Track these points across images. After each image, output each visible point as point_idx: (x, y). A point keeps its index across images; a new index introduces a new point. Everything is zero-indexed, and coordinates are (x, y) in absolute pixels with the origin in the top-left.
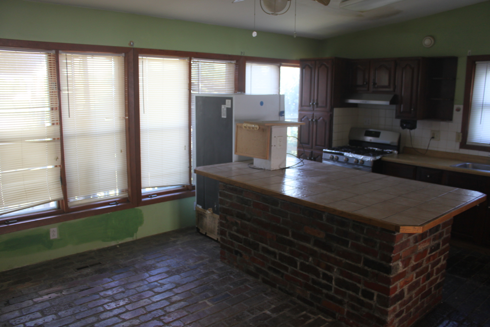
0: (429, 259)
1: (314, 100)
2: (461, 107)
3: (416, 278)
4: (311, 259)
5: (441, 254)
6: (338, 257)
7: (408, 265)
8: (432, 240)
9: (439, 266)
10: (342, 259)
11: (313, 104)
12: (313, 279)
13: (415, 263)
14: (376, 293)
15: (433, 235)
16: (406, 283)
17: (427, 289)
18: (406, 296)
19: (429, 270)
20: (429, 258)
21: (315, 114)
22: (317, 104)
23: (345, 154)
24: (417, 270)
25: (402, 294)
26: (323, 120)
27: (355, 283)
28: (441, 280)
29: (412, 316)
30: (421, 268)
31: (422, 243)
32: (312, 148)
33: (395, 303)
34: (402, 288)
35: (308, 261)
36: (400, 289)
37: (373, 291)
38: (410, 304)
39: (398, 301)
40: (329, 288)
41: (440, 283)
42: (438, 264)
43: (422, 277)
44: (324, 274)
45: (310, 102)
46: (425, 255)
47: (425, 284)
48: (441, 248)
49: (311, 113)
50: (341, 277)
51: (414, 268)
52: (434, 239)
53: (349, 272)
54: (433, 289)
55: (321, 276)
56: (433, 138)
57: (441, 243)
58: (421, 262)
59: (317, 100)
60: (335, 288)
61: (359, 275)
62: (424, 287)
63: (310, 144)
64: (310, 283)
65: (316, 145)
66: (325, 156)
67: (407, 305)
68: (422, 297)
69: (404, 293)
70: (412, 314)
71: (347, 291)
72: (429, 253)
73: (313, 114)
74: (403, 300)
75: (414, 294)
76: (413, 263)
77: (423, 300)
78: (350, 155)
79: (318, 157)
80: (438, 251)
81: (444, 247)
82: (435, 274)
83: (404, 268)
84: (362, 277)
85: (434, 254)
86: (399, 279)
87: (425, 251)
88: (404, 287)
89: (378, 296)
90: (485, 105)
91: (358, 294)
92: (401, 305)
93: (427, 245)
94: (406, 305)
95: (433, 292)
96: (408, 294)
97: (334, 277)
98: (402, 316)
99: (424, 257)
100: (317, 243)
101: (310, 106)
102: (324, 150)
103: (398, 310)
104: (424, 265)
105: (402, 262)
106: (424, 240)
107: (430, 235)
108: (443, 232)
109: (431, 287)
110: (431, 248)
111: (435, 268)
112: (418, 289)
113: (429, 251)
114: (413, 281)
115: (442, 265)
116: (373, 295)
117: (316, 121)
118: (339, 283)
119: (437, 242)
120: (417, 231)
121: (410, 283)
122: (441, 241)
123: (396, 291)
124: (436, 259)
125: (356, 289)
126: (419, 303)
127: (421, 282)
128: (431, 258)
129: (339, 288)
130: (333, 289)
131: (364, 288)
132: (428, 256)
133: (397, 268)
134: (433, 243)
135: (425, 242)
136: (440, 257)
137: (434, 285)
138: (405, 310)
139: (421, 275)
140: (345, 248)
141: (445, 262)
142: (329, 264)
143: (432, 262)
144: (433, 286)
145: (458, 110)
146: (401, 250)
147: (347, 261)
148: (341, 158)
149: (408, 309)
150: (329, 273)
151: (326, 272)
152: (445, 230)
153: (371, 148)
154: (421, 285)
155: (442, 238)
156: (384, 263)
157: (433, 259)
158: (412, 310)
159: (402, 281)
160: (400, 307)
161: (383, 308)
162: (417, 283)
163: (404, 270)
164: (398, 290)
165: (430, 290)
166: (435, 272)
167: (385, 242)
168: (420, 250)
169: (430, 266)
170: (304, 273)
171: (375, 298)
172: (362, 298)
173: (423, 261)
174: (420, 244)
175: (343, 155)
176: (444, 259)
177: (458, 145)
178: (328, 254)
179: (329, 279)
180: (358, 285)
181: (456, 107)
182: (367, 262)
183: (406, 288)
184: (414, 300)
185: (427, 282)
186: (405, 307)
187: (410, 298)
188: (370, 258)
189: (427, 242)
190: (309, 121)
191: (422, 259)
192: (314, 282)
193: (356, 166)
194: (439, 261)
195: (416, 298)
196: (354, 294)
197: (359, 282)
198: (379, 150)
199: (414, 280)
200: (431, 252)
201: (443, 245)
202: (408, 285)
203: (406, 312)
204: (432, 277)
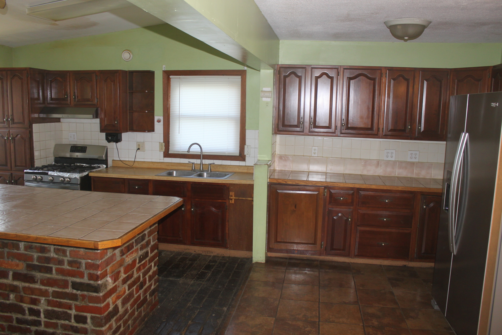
0: (139, 269)
1: (8, 116)
2: (162, 118)
3: (129, 290)
4: (12, 296)
5: (150, 261)
6: (43, 288)
7: (118, 279)
8: (139, 250)
9: (150, 273)
10: (47, 288)
11: (7, 120)
12: (17, 318)
13: (125, 276)
14: (89, 315)
15: (139, 245)
16: (118, 298)
17: (142, 298)
18: (121, 310)
19: (141, 279)
20: (139, 267)
21: (10, 131)
22: (13, 120)
23: (50, 173)
24: (129, 282)
25: (116, 309)
26: (22, 137)
27: (66, 310)
28: (155, 286)
29: (131, 329)
30: (133, 279)
31: (130, 254)
32: (11, 170)
33: (110, 320)
34: (116, 304)
35: (8, 300)
36: (113, 305)
37: (85, 314)
38: (126, 317)
39: (113, 317)
40: (38, 323)
41: (154, 289)
42: (149, 271)
43: (135, 287)
44: (30, 310)
45: (4, 118)
46: (135, 265)
47: (139, 293)
48: (150, 255)
49: (7, 130)
50: (50, 308)
51: (125, 281)
52: (141, 249)
53: (58, 300)
54: (148, 297)
55: (27, 312)
56: (139, 149)
57: (149, 251)
58: (132, 273)
59: (13, 115)
60: (45, 322)
61: (68, 301)
62: (139, 297)
63: (9, 165)
64: (15, 323)
65: (16, 166)
66: (26, 177)
67: (124, 318)
68: (139, 307)
69: (118, 308)
70: (130, 326)
71: (58, 321)
72: (139, 263)
73: (9, 131)
74: (118, 315)
75: (129, 306)
76: (123, 276)
77: (139, 310)
78: (55, 174)
79: (19, 179)
80: (147, 259)
81: (153, 254)
82: (147, 282)
83: (113, 283)
84: (71, 302)
85: (144, 263)
86: (111, 296)
87: (134, 262)
88: (117, 302)
89: (92, 318)
90: (181, 115)
91: (70, 321)
92: (117, 321)
93: (134, 255)
94: (122, 319)
95: (148, 300)
96: (122, 307)
97: (42, 310)
98: (120, 332)
99: (134, 268)
100: (17, 276)
101: (4, 122)
102: (25, 171)
103: (114, 326)
104: (135, 275)
105: (111, 277)
106: (131, 251)
107: (137, 245)
108: (149, 240)
109: (146, 295)
110: (140, 258)
111: (147, 277)
112: (132, 300)
113: (138, 261)
114: (126, 294)
115: (154, 272)
116: (86, 318)
117: (14, 139)
118: (49, 314)
119: (145, 250)
120: (116, 244)
121: (123, 297)
122: (149, 249)
123: (109, 308)
124: (147, 267)
125: (67, 317)
126: (136, 313)
127: (135, 293)
128: (142, 268)
129: (49, 320)
130: (43, 323)
131: (76, 313)
132: (137, 265)
133: (105, 285)
134: (140, 253)
135: (132, 253)
136: (150, 264)
137: (149, 292)
138: (122, 324)
139: (134, 286)
140: (48, 276)
141: (156, 267)
142: (34, 297)
143: (143, 271)
144: (148, 294)
145: (159, 121)
146: (107, 266)
147: (54, 289)
148: (46, 178)
149: (125, 322)
150: (35, 307)
151: (32, 306)
152: (151, 238)
153: (78, 164)
154: (136, 296)
155: (150, 246)
156: (92, 282)
157: (144, 268)
158: (130, 322)
159: (114, 296)
160: (116, 323)
161: (98, 329)
162: (131, 295)
163: (114, 285)
164: (111, 306)
165: (145, 299)
166: (147, 279)
167: (90, 261)
168: (128, 261)
169: (141, 275)
170: (6, 314)
171: (89, 320)
172: (75, 324)
173: (133, 272)
174: (127, 256)
175: (47, 174)
176: (155, 266)
177: (162, 154)
178: (32, 286)
179: (37, 313)
180: (69, 311)
181: (156, 118)
182: (76, 286)
183: (119, 302)
184: (130, 312)
185: (141, 291)
186: (121, 322)
187: (126, 311)
188: (78, 280)
189: (134, 252)
190: (5, 140)
191: (132, 270)
192: (19, 321)
193: (63, 185)
194: (150, 268)
195: (131, 310)
196: (67, 322)
197: (70, 308)
198: (87, 165)
199: (127, 292)
200: (140, 262)
201: (151, 253)
202: (121, 299)
203: (124, 326)
204: (145, 285)
